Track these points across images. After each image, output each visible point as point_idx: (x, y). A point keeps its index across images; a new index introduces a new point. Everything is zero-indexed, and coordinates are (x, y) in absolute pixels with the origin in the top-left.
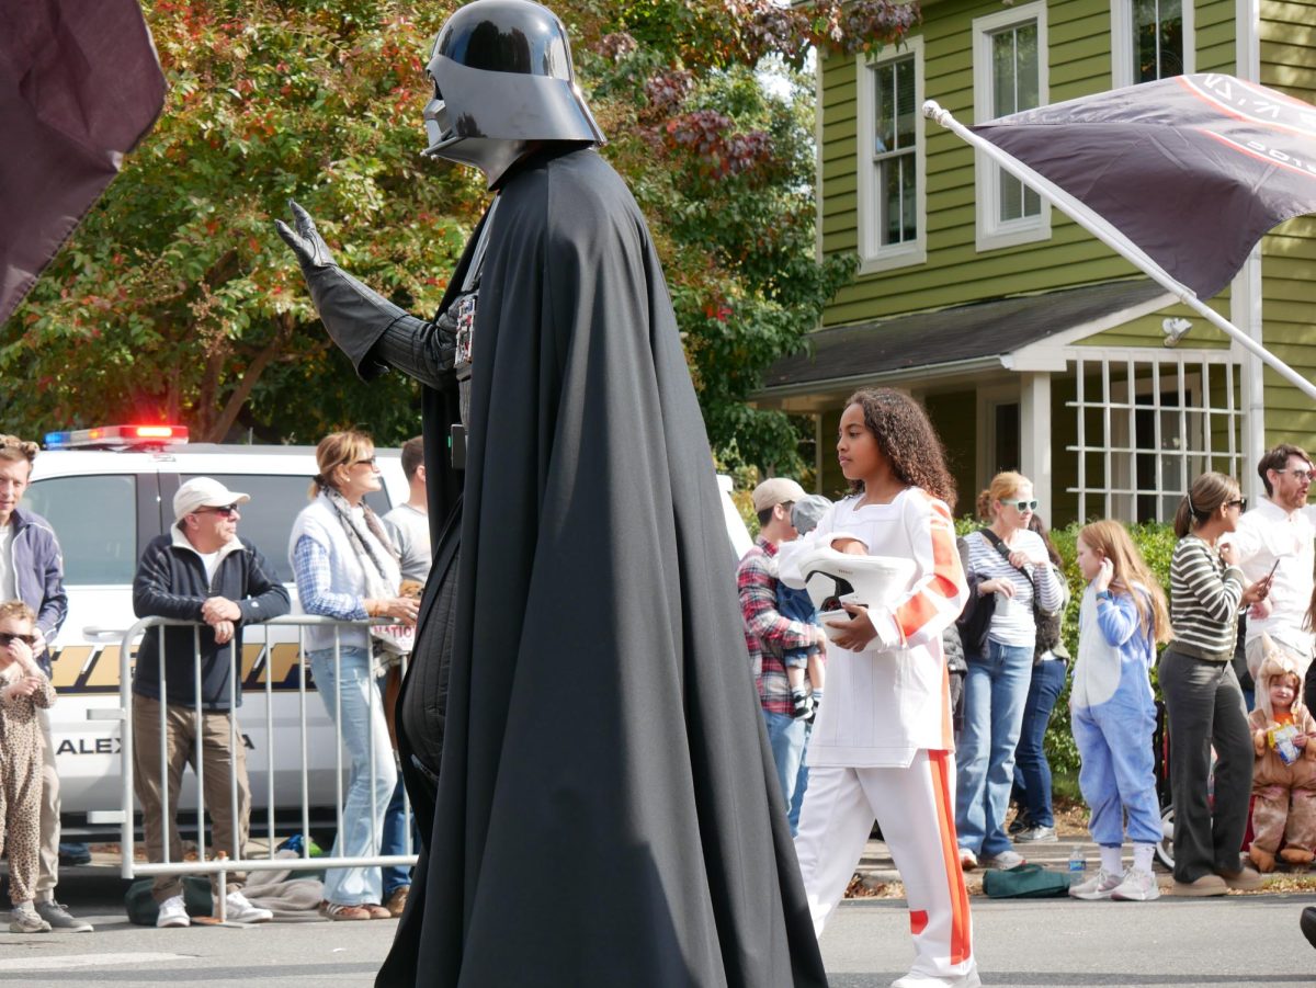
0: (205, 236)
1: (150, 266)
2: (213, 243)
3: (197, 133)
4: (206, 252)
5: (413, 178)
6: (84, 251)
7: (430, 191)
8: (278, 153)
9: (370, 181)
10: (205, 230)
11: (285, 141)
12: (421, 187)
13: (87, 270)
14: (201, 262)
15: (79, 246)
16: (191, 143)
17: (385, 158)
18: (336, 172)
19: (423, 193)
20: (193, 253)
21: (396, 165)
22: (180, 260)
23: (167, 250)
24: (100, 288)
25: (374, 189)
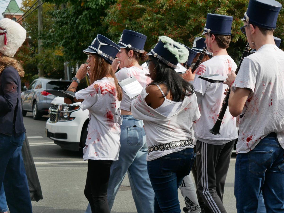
0: (193, 22)
1: (182, 29)
2: (195, 24)
3: (191, 1)
4: (193, 26)
5: (235, 10)
6: (168, 25)
7: (238, 13)
8: (208, 5)
9: (225, 12)
10: (193, 21)
11: (209, 3)
12: (236, 12)
13: (169, 29)
14: (192, 28)
15: (167, 24)
16: (190, 4)
17: (229, 7)
18: (219, 11)
19: (236, 14)
20: (190, 26)
21: (231, 8)
22: (188, 27)
23: (186, 25)
24: (172, 33)
25: (226, 13)
